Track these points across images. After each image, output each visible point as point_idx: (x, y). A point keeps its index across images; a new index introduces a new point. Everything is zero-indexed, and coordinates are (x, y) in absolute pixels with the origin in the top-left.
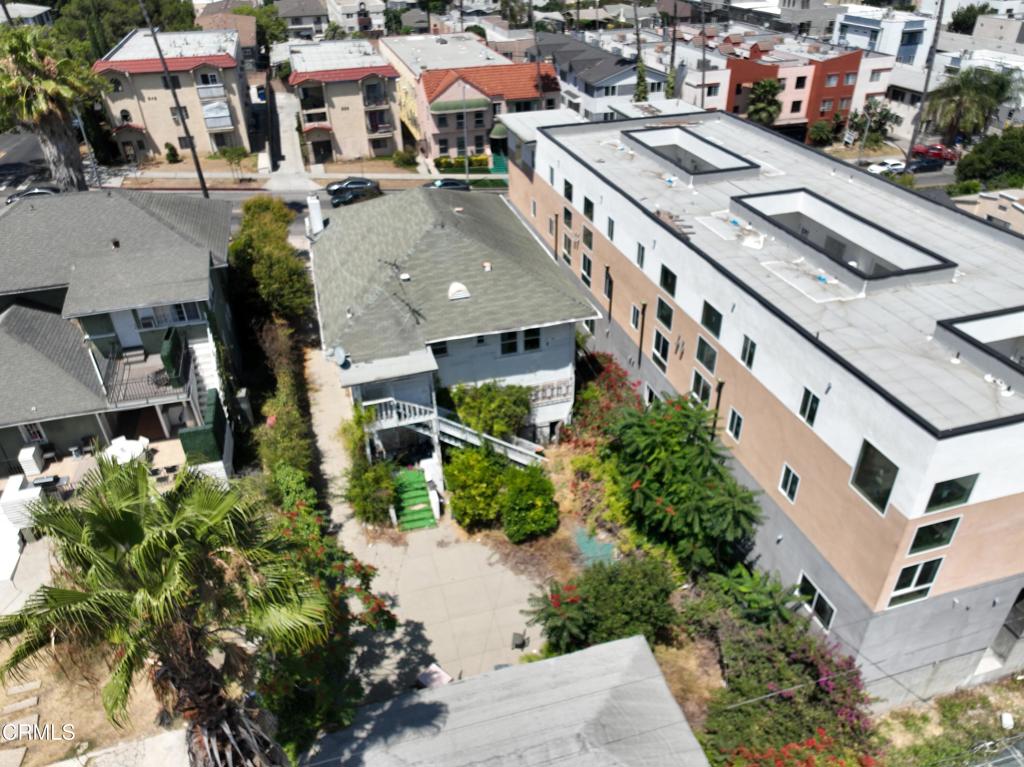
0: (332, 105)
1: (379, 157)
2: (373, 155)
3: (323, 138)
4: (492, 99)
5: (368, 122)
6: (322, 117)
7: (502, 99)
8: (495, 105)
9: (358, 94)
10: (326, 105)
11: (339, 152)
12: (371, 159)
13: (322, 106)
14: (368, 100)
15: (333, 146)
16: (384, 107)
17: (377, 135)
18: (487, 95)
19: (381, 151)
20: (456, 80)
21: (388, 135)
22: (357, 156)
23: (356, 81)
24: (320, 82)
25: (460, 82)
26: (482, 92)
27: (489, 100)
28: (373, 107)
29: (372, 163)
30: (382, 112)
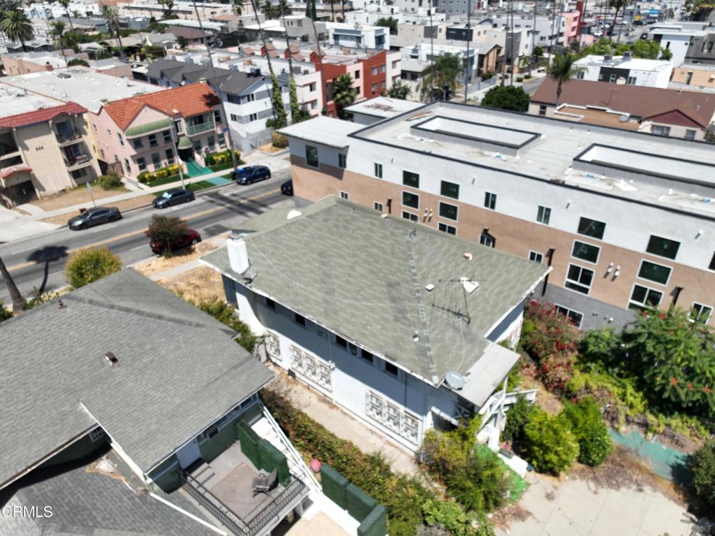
0: (26, 148)
1: (81, 185)
2: (76, 185)
3: (24, 179)
4: (174, 118)
5: (65, 157)
6: (18, 160)
9: (50, 133)
10: (20, 148)
11: (43, 190)
12: (75, 189)
13: (16, 150)
14: (60, 138)
15: (34, 183)
16: (78, 141)
17: (77, 167)
18: (170, 116)
19: (81, 180)
21: (87, 165)
22: (61, 189)
23: (47, 122)
24: (11, 129)
25: (146, 108)
26: (165, 114)
28: (68, 143)
29: (78, 191)
30: (76, 146)
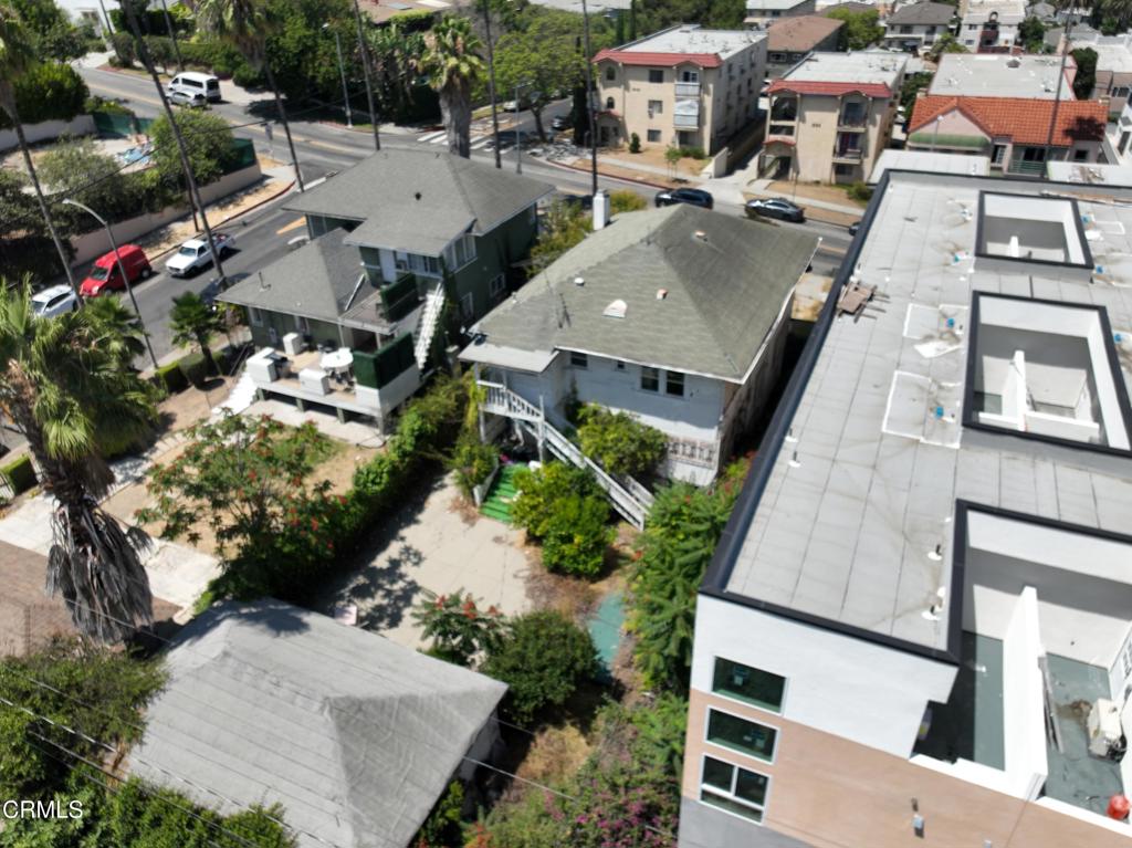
0: (803, 120)
1: (839, 184)
2: (833, 181)
3: (784, 153)
4: (993, 139)
5: (838, 144)
6: (790, 131)
7: (1010, 142)
8: (997, 147)
9: (835, 111)
10: (797, 118)
11: (798, 173)
12: (830, 185)
13: (792, 119)
14: (843, 119)
15: (792, 162)
16: (860, 129)
17: (842, 160)
18: (989, 134)
19: (843, 178)
20: (952, 109)
21: (856, 162)
22: (815, 179)
23: (835, 97)
24: (795, 93)
25: (957, 113)
26: (982, 128)
27: (989, 139)
28: (848, 129)
29: (828, 189)
30: (856, 135)
